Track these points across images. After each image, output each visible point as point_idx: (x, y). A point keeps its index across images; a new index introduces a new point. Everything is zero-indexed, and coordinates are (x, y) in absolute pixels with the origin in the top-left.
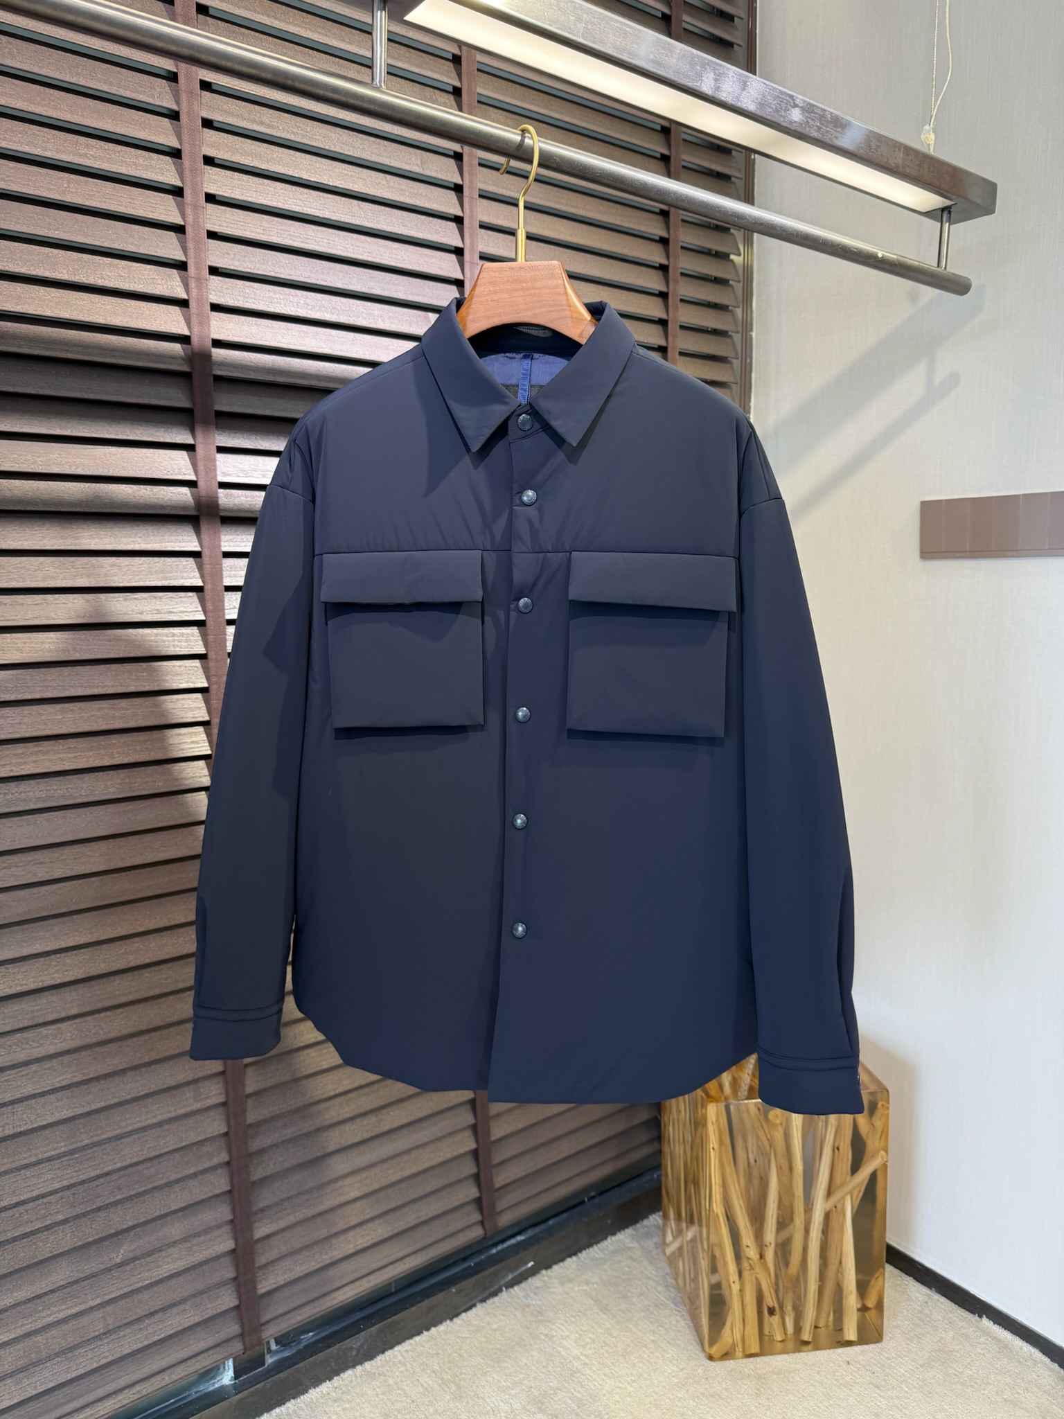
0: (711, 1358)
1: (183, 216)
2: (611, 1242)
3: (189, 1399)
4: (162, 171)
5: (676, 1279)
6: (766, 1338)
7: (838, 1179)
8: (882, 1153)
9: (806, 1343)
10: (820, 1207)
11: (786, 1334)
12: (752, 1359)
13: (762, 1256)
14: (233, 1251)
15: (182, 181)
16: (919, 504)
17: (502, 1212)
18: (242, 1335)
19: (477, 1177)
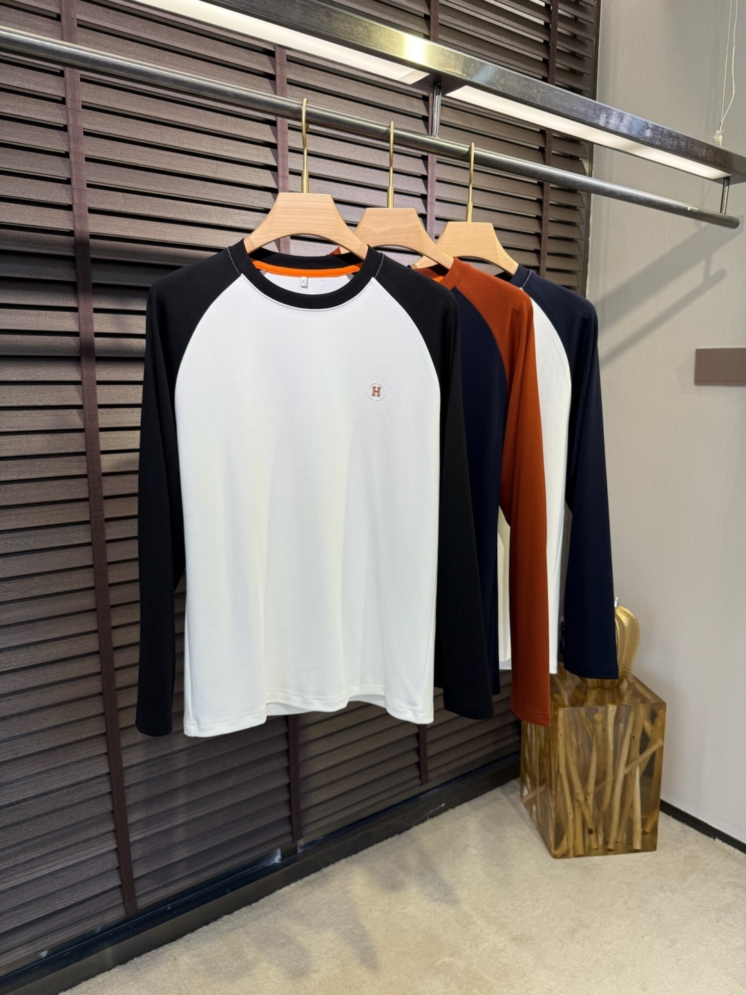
0: (555, 857)
1: (277, 183)
2: (490, 795)
3: (257, 870)
4: (266, 156)
5: (531, 815)
6: (587, 848)
7: (633, 756)
8: (661, 740)
9: (610, 850)
10: (622, 772)
11: (598, 845)
12: (579, 859)
13: (586, 800)
14: (288, 785)
15: (277, 163)
16: (695, 351)
17: (430, 771)
18: (292, 833)
19: (418, 750)
